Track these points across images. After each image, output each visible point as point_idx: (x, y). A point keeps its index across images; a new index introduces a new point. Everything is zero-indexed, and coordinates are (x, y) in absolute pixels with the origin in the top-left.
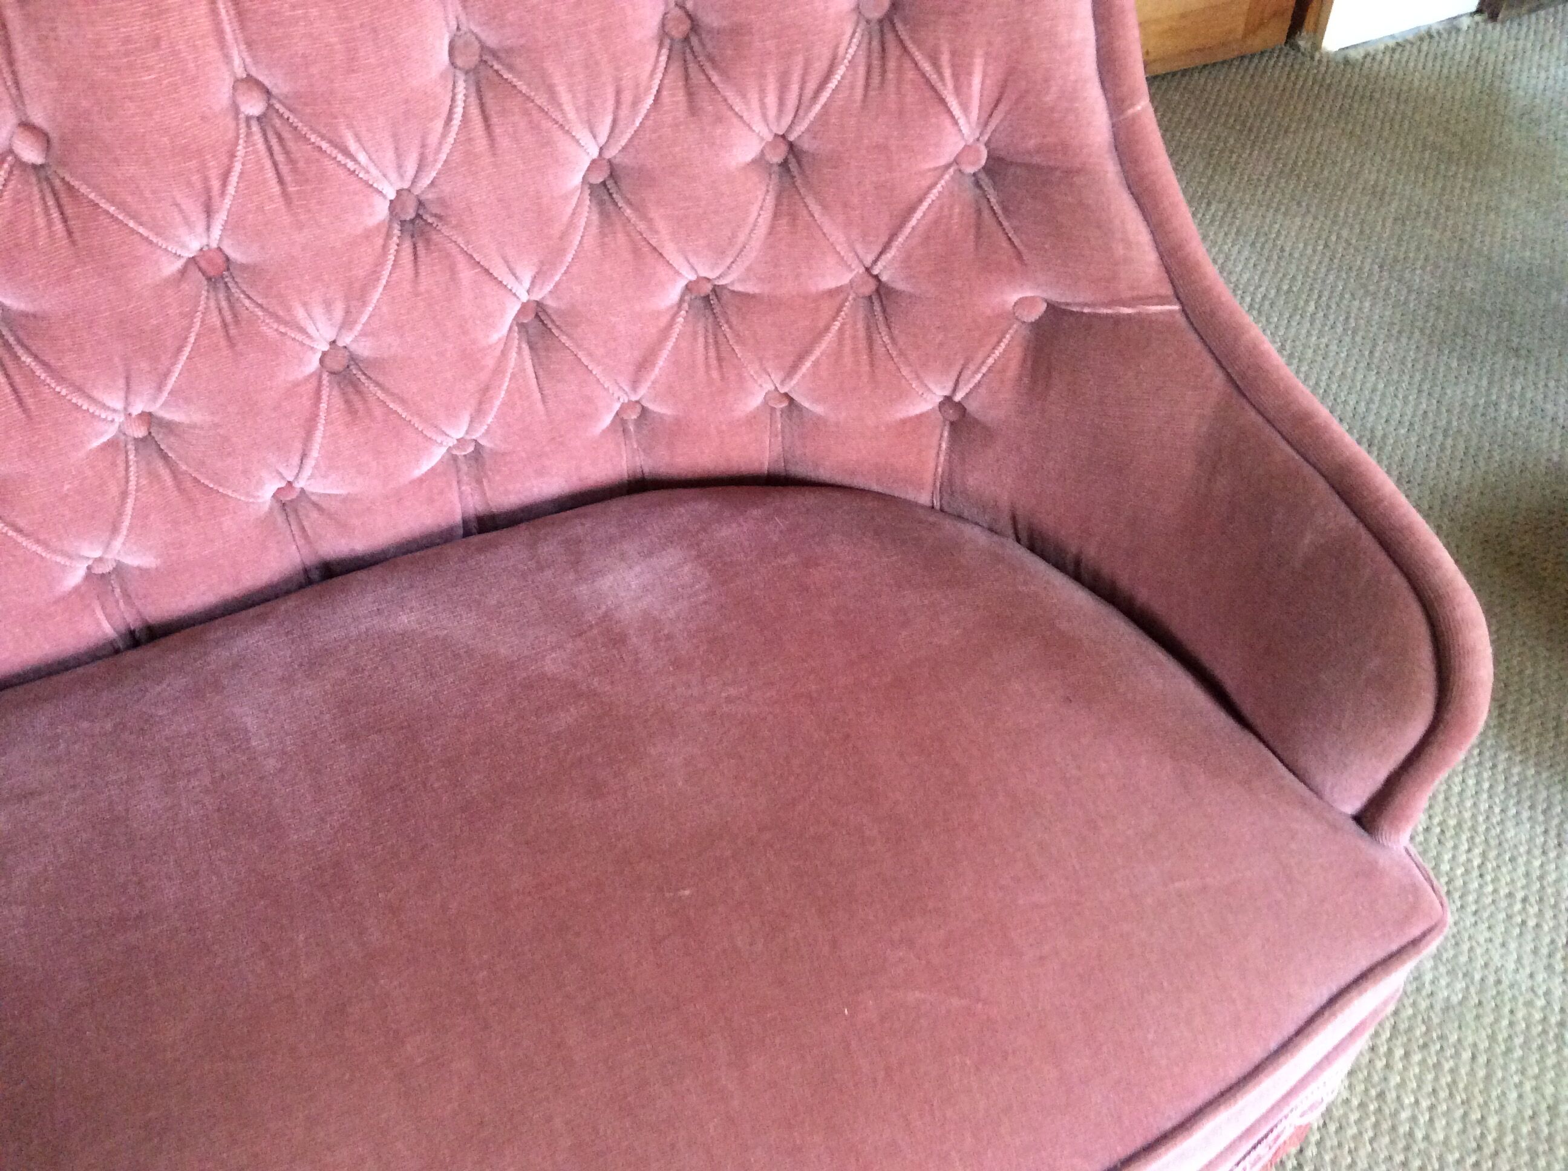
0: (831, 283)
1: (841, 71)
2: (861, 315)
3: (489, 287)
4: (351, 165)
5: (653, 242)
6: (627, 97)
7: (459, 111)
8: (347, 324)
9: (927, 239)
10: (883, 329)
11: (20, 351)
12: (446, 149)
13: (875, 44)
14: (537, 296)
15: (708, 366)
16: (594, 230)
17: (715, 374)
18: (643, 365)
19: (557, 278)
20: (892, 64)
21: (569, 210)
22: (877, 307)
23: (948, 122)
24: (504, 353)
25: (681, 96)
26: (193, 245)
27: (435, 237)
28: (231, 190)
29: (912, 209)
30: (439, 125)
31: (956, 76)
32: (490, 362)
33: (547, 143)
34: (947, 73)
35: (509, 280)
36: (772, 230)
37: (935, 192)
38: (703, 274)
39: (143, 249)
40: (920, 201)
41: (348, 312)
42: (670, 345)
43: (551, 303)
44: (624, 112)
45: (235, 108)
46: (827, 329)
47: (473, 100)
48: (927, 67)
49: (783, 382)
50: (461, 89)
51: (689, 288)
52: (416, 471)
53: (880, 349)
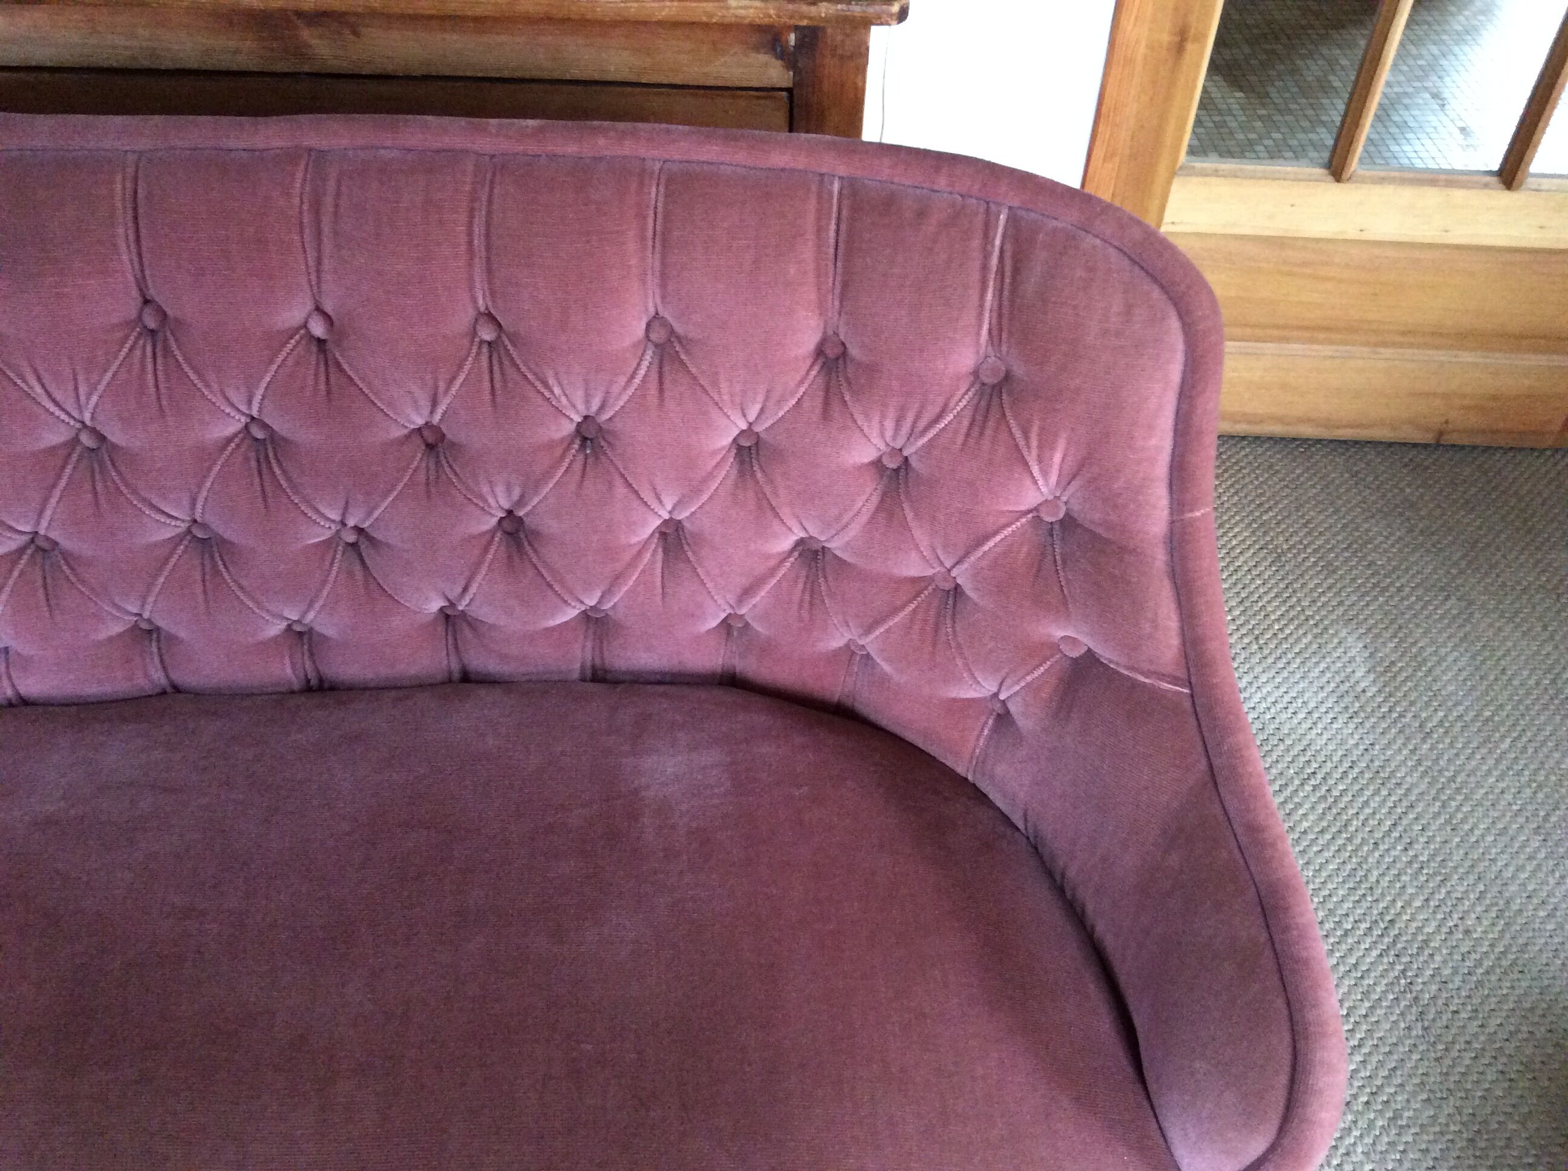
0: (914, 572)
1: (950, 417)
2: (936, 604)
3: (636, 504)
4: (547, 394)
5: (774, 503)
6: (776, 395)
7: (642, 372)
8: (522, 501)
9: (994, 564)
10: (949, 622)
11: (275, 465)
12: (625, 398)
13: (983, 404)
14: (674, 521)
15: (800, 607)
16: (730, 482)
17: (805, 615)
18: (747, 592)
19: (693, 510)
20: (991, 424)
21: (715, 461)
22: (949, 603)
23: (1028, 482)
24: (640, 553)
25: (818, 402)
26: (419, 420)
27: (603, 457)
28: (453, 391)
29: (987, 538)
30: (622, 380)
31: (1040, 449)
32: (627, 557)
33: (704, 412)
34: (1034, 443)
35: (653, 502)
36: (872, 520)
37: (1010, 530)
38: (813, 535)
39: (378, 417)
40: (996, 533)
41: (522, 496)
42: (774, 581)
43: (687, 525)
44: (771, 404)
45: (474, 333)
46: (903, 607)
47: (655, 368)
48: (1018, 434)
49: (860, 636)
50: (648, 357)
51: (800, 542)
52: (552, 623)
53: (944, 637)
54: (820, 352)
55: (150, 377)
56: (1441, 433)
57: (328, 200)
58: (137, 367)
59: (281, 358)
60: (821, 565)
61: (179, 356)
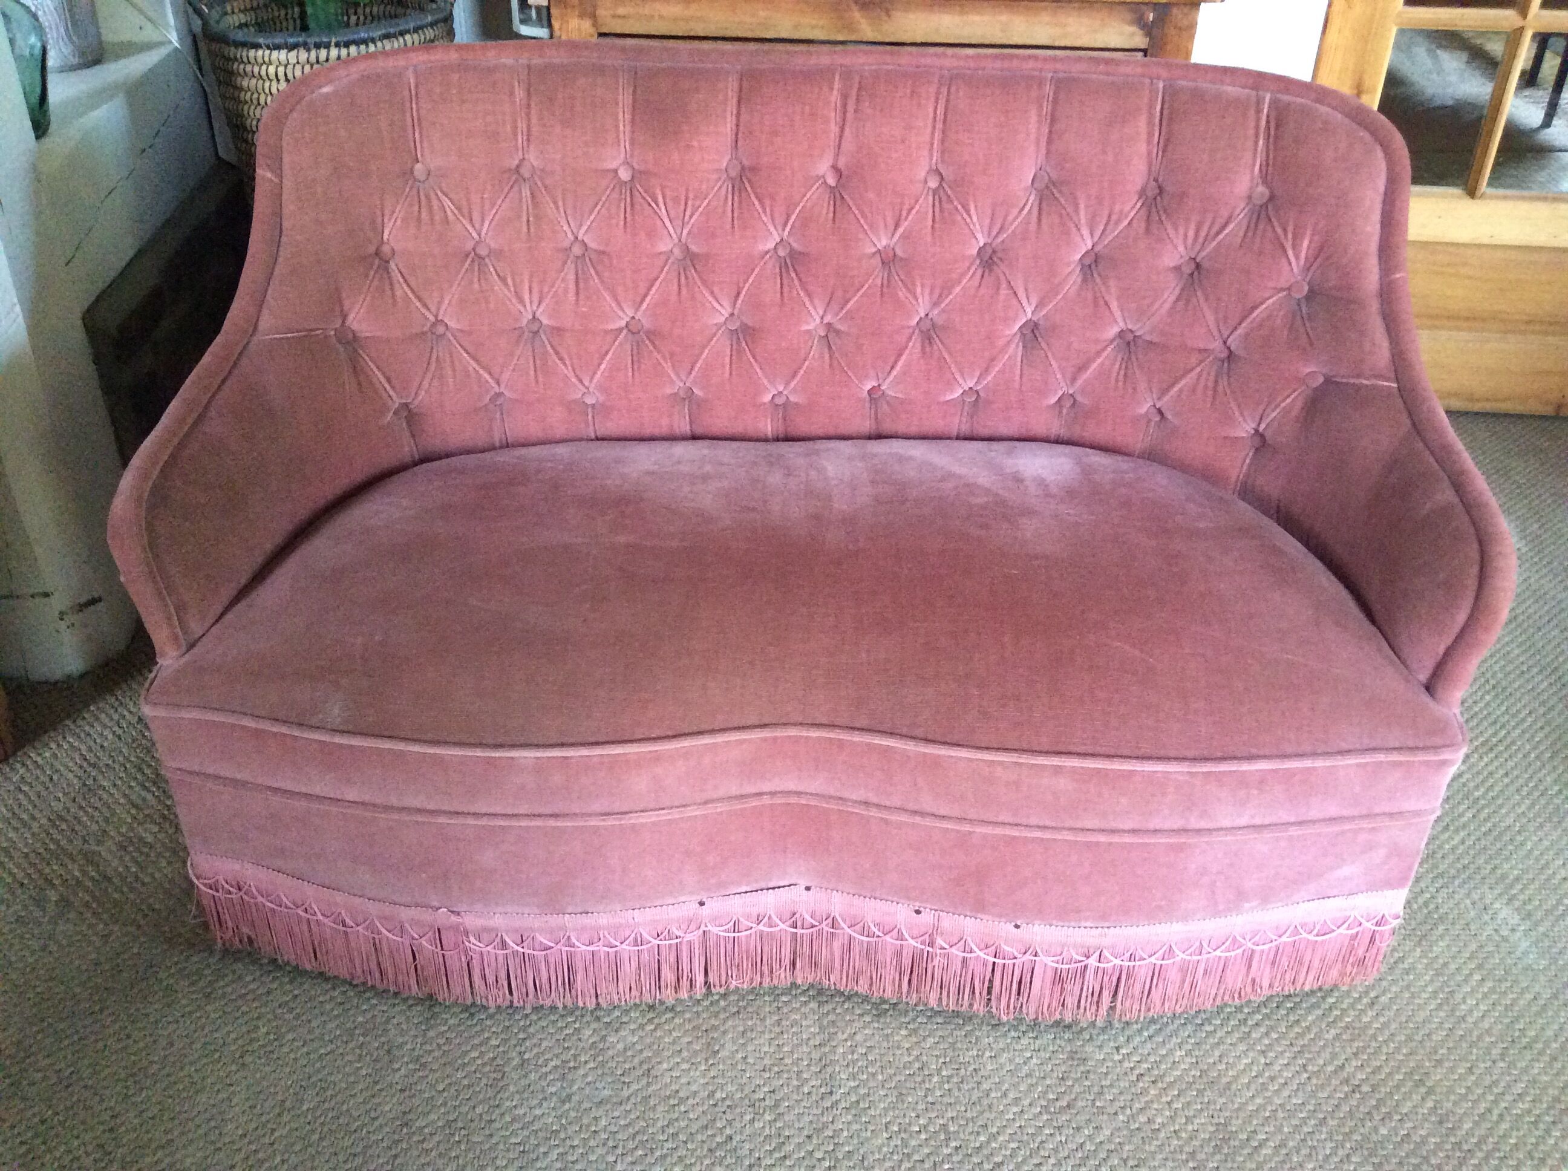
0: (1200, 344)
1: (1231, 226)
2: (1214, 368)
3: (1014, 302)
4: (968, 220)
5: (1107, 298)
6: (1115, 217)
7: (1028, 207)
8: (936, 304)
9: (1261, 325)
10: (1225, 377)
11: (791, 269)
12: (1015, 224)
13: (1255, 216)
14: (1035, 319)
15: (1118, 377)
16: (1076, 287)
17: (1120, 385)
18: (1081, 370)
20: (1261, 226)
21: (1067, 272)
22: (1225, 366)
23: (1286, 266)
24: (1009, 343)
25: (1143, 225)
26: (883, 242)
27: (995, 268)
28: (910, 217)
29: (1257, 306)
30: (1015, 211)
31: (1294, 238)
32: (1001, 342)
33: (1067, 233)
34: (1290, 236)
35: (1024, 302)
37: (1271, 301)
38: (1130, 327)
39: (861, 236)
40: (1262, 303)
41: (940, 296)
42: (1099, 361)
43: (1042, 323)
44: (1110, 227)
45: (926, 182)
46: (1192, 369)
48: (1279, 230)
49: (1159, 399)
50: (1032, 198)
51: (1121, 334)
52: (944, 398)
53: (1220, 388)
54: (1142, 193)
55: (729, 206)
56: (1559, 407)
57: (853, 95)
58: (723, 195)
59: (808, 195)
60: (1133, 348)
61: (749, 189)
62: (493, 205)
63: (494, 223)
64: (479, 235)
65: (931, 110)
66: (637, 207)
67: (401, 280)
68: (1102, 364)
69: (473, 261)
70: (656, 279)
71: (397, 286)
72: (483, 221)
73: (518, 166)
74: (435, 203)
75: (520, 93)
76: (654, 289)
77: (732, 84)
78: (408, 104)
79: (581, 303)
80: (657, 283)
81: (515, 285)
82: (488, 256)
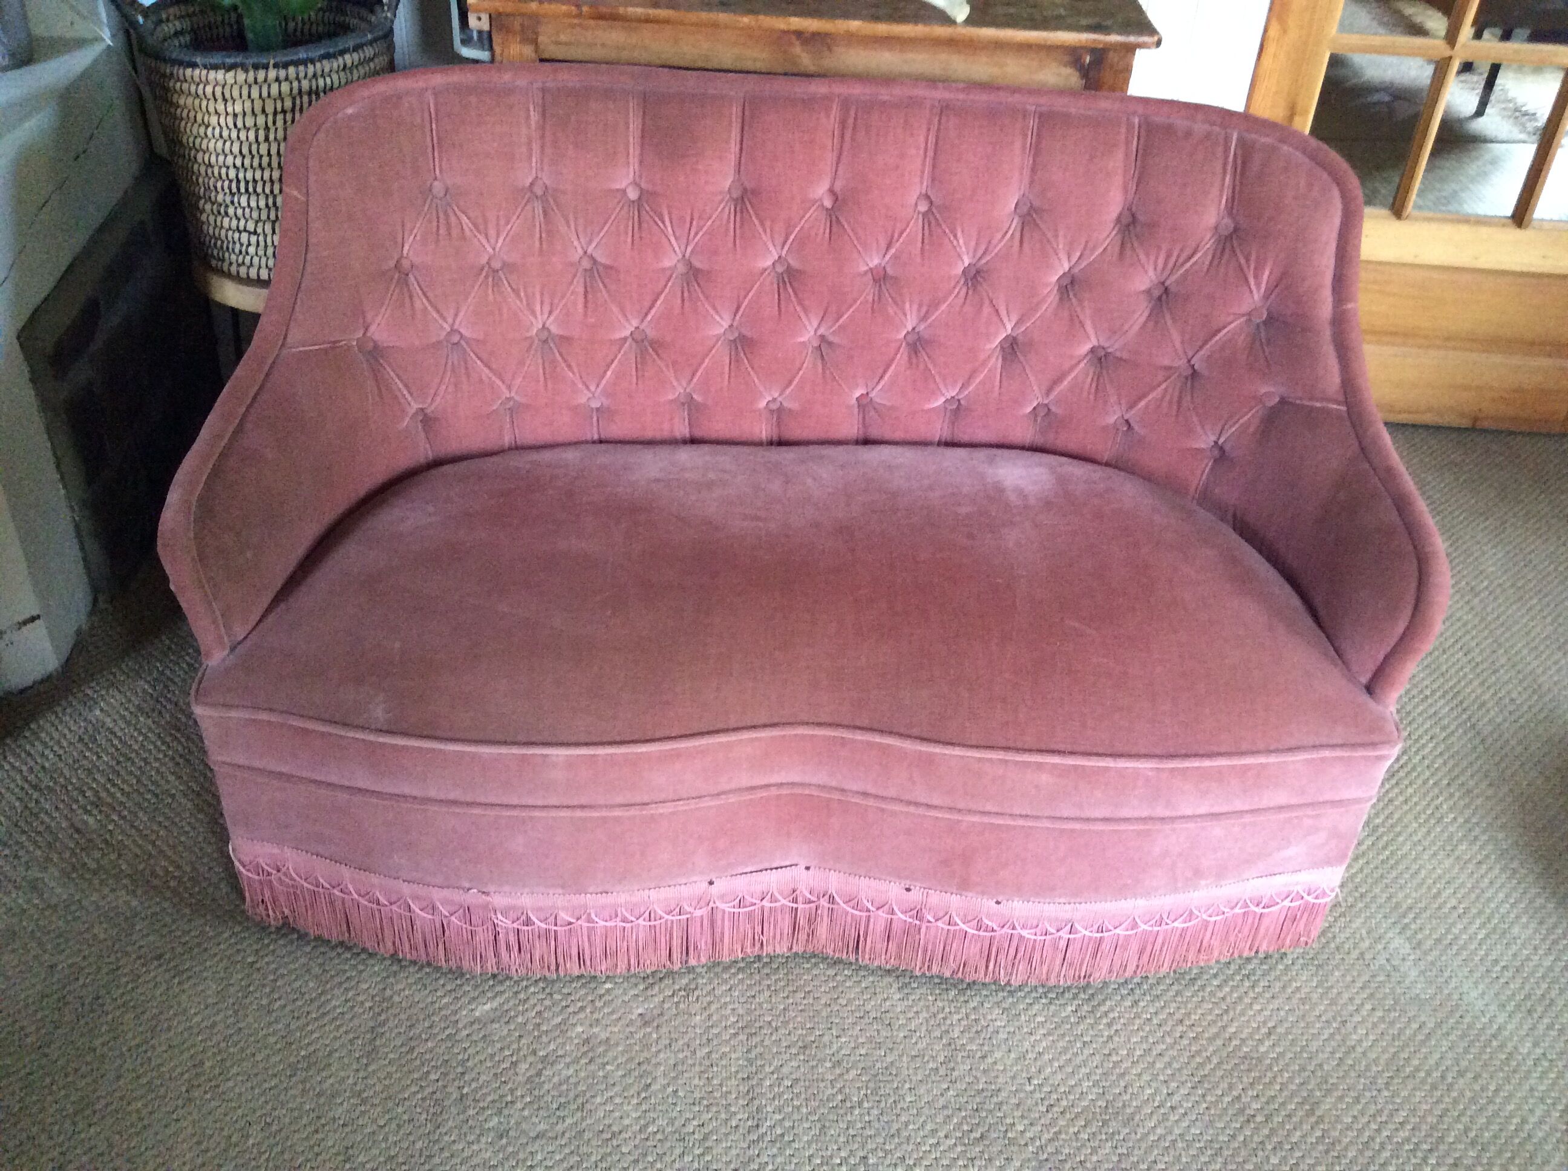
0: (1166, 362)
1: (1199, 255)
2: (1179, 385)
3: (995, 319)
4: (955, 242)
5: (1082, 318)
6: (1090, 245)
7: (1010, 232)
8: (924, 319)
9: (1222, 349)
10: (1189, 394)
11: (788, 284)
12: (999, 247)
13: (1221, 247)
14: (1014, 335)
15: (1089, 392)
16: (1053, 306)
17: (1092, 397)
19: (1027, 327)
20: (1226, 256)
21: (1046, 292)
22: (1189, 383)
23: (1247, 293)
24: (990, 357)
25: (1117, 249)
26: (875, 261)
27: (979, 288)
28: (902, 239)
29: (1219, 331)
30: (999, 236)
31: (1256, 269)
32: (982, 358)
33: (1046, 258)
34: (1252, 267)
35: (1005, 320)
36: (1144, 326)
37: (1232, 326)
38: (1102, 344)
39: (855, 255)
40: (1224, 327)
41: (927, 312)
42: (1074, 374)
43: (1020, 338)
44: (1087, 252)
45: (916, 206)
46: (1158, 386)
47: (1019, 229)
48: (1243, 261)
49: (1127, 411)
50: (1015, 222)
51: (1093, 350)
52: (928, 406)
53: (1185, 404)
54: (1118, 220)
55: (732, 225)
57: (851, 121)
58: (726, 216)
59: (807, 216)
60: (1104, 364)
61: (751, 211)
62: (507, 223)
63: (508, 239)
64: (494, 249)
65: (922, 139)
66: (645, 225)
67: (420, 292)
68: (1076, 377)
69: (486, 277)
70: (662, 292)
71: (415, 299)
72: (498, 236)
73: (532, 184)
74: (453, 219)
75: (534, 117)
76: (659, 302)
77: (735, 110)
78: (428, 125)
79: (589, 313)
80: (662, 297)
81: (526, 296)
82: (502, 269)
